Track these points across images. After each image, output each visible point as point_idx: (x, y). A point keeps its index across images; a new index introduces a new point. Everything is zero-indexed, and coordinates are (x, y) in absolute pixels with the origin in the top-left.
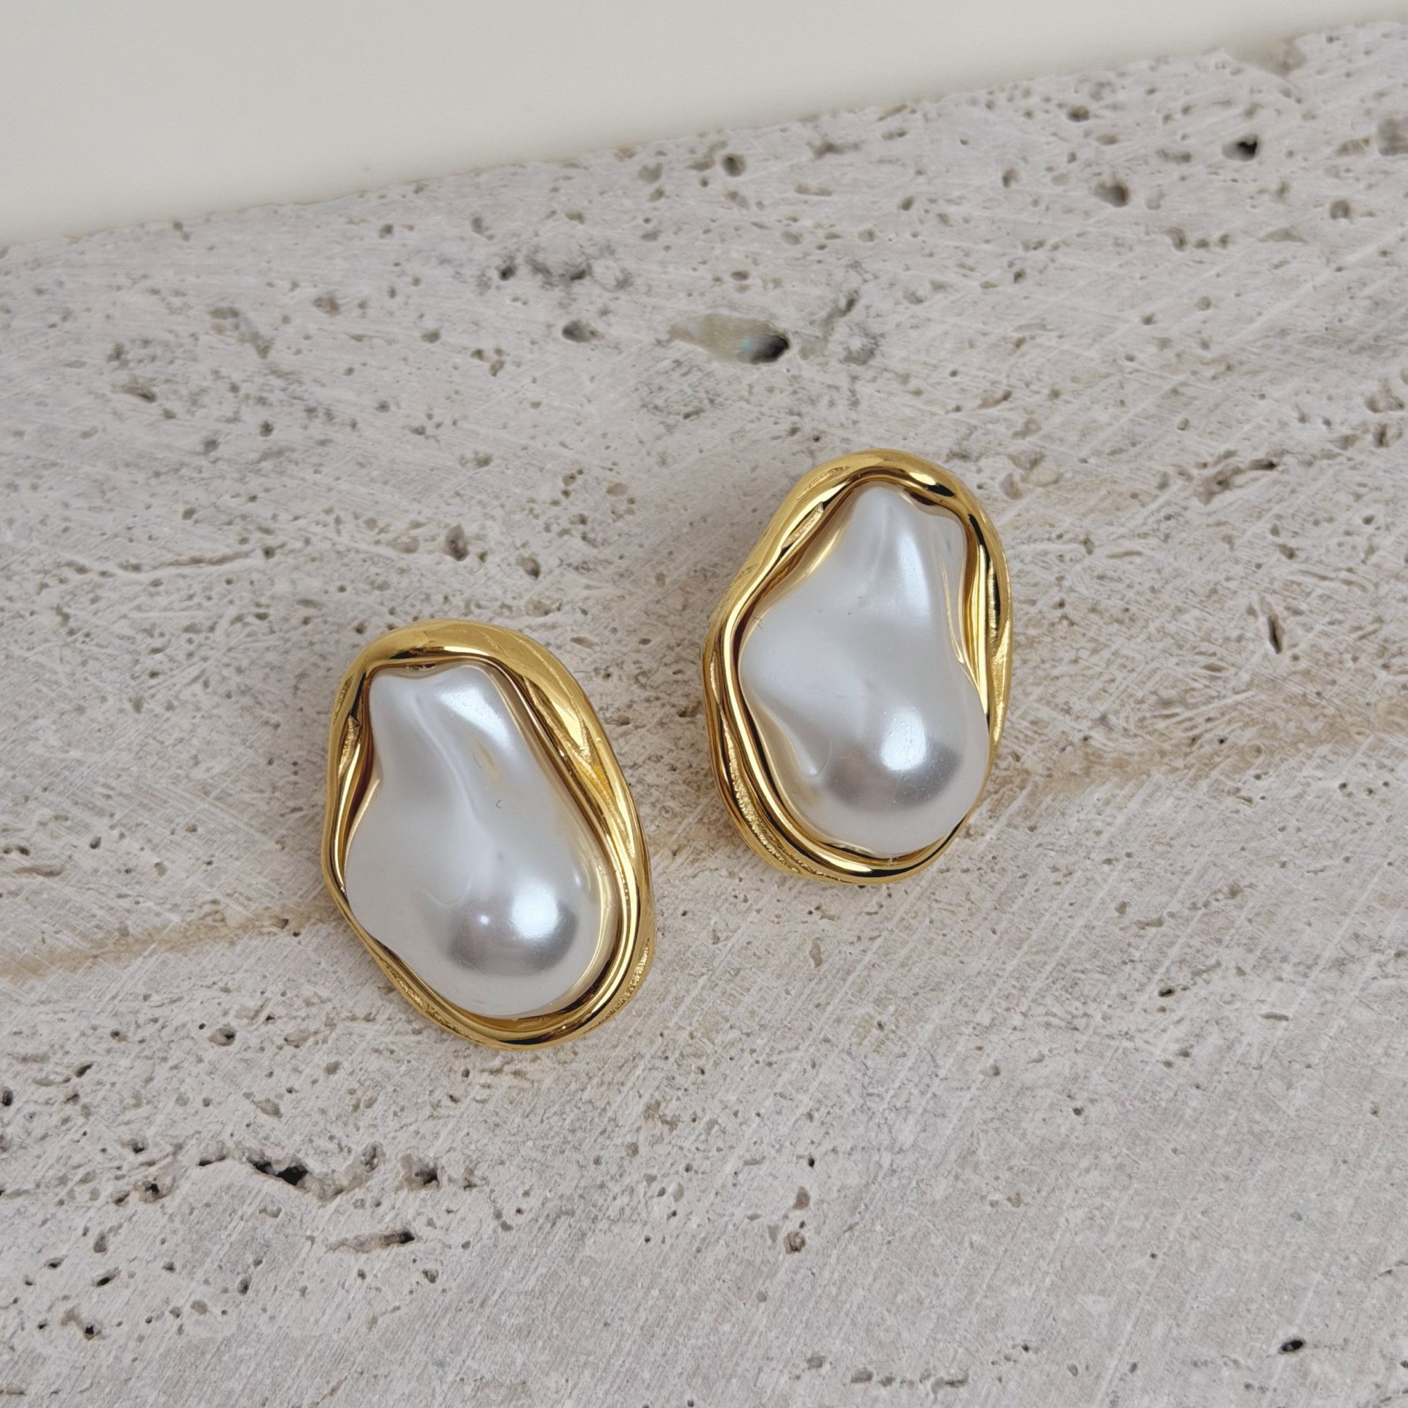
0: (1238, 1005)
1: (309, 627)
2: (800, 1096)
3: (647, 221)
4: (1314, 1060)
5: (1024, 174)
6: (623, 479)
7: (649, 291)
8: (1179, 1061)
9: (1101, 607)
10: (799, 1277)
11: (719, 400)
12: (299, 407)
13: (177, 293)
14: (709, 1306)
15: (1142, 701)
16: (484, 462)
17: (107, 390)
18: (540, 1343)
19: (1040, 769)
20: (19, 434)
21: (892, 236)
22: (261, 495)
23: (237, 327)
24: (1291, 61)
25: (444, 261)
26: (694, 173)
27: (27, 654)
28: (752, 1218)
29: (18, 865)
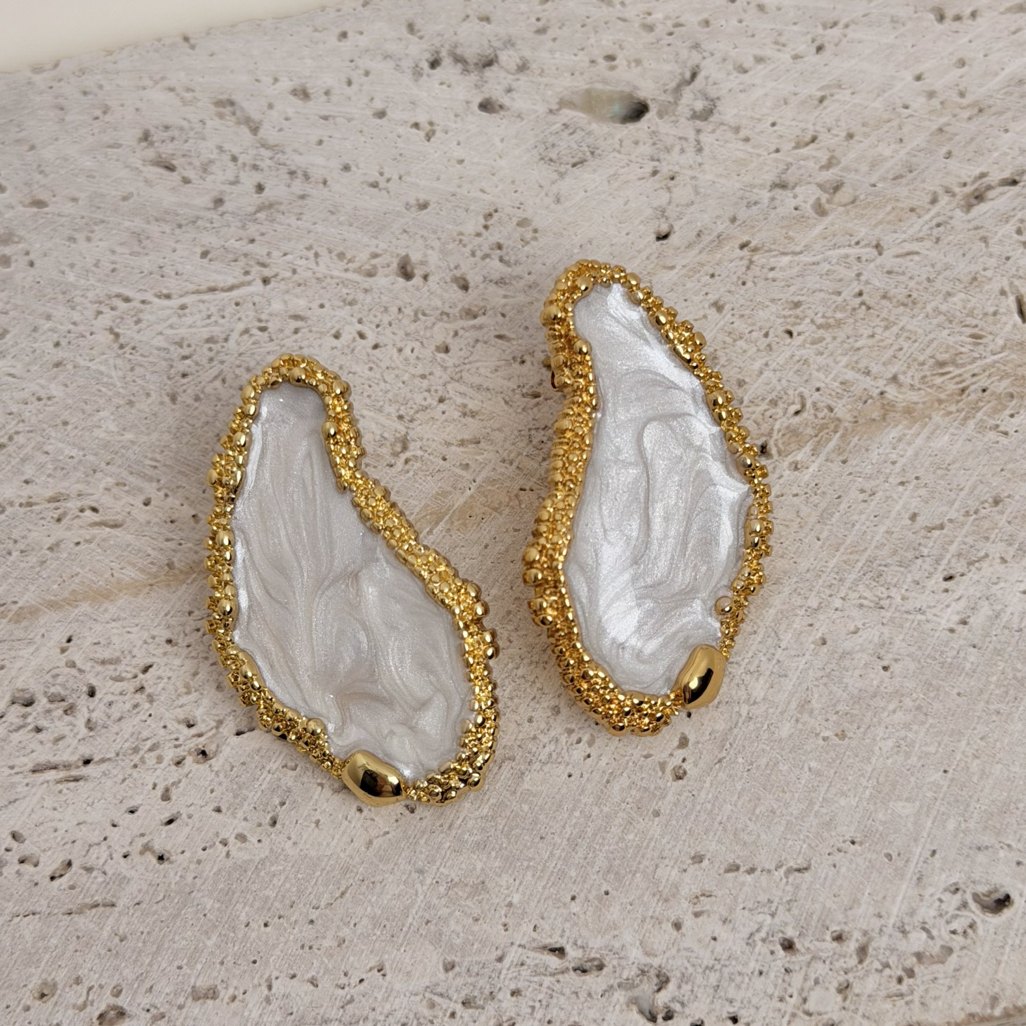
0: (1002, 584)
1: (300, 334)
3: (538, 19)
6: (528, 214)
7: (542, 73)
8: (960, 628)
9: (891, 294)
10: (683, 798)
11: (597, 152)
12: (284, 170)
13: (188, 90)
14: (617, 822)
15: (923, 364)
16: (424, 206)
17: (139, 164)
18: (493, 854)
19: (849, 417)
20: (75, 200)
21: (722, 22)
22: (258, 238)
23: (234, 114)
25: (387, 57)
27: (90, 364)
28: (646, 757)
29: (90, 521)
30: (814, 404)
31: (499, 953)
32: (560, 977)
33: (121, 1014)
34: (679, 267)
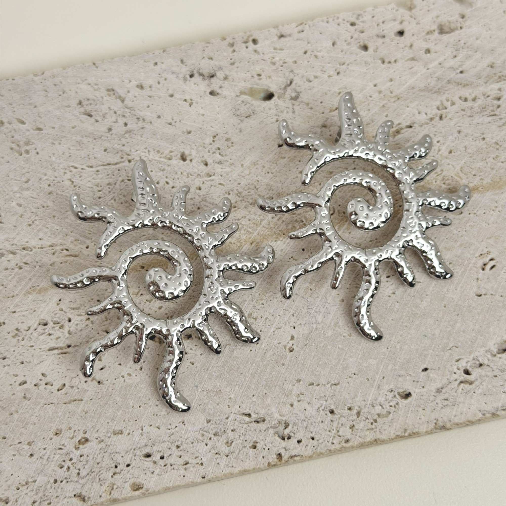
2: (290, 310)
3: (231, 59)
4: (428, 293)
5: (338, 43)
6: (229, 136)
7: (233, 80)
8: (392, 295)
10: (293, 359)
11: (255, 112)
12: (135, 118)
13: (96, 84)
14: (269, 367)
16: (189, 133)
17: (78, 114)
18: (224, 380)
20: (53, 128)
21: (302, 62)
22: (126, 144)
23: (114, 94)
24: (412, 7)
25: (173, 73)
26: (244, 44)
28: (279, 343)
29: (66, 254)
30: (338, 211)
31: (227, 416)
32: (249, 424)
33: (87, 440)
34: (287, 158)
